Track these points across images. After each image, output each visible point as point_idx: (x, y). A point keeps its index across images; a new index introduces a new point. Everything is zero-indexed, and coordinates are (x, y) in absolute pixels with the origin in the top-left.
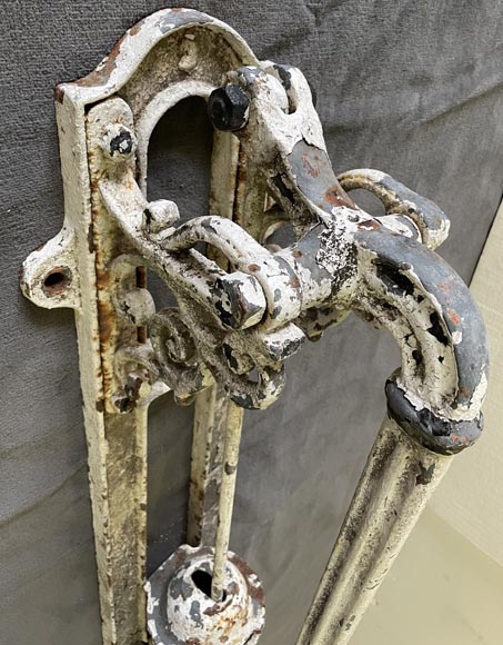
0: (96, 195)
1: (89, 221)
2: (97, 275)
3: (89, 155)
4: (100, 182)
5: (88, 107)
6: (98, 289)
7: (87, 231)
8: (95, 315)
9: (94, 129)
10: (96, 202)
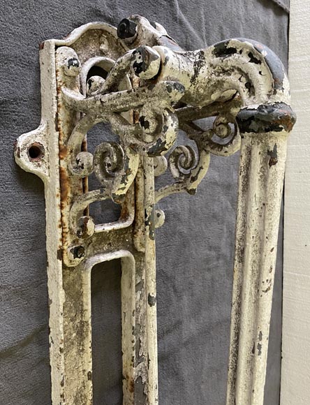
0: (60, 95)
1: (56, 110)
2: (59, 148)
3: (57, 71)
4: (62, 87)
5: (57, 47)
6: (60, 159)
7: (55, 117)
8: (58, 177)
9: (59, 57)
10: (60, 99)
